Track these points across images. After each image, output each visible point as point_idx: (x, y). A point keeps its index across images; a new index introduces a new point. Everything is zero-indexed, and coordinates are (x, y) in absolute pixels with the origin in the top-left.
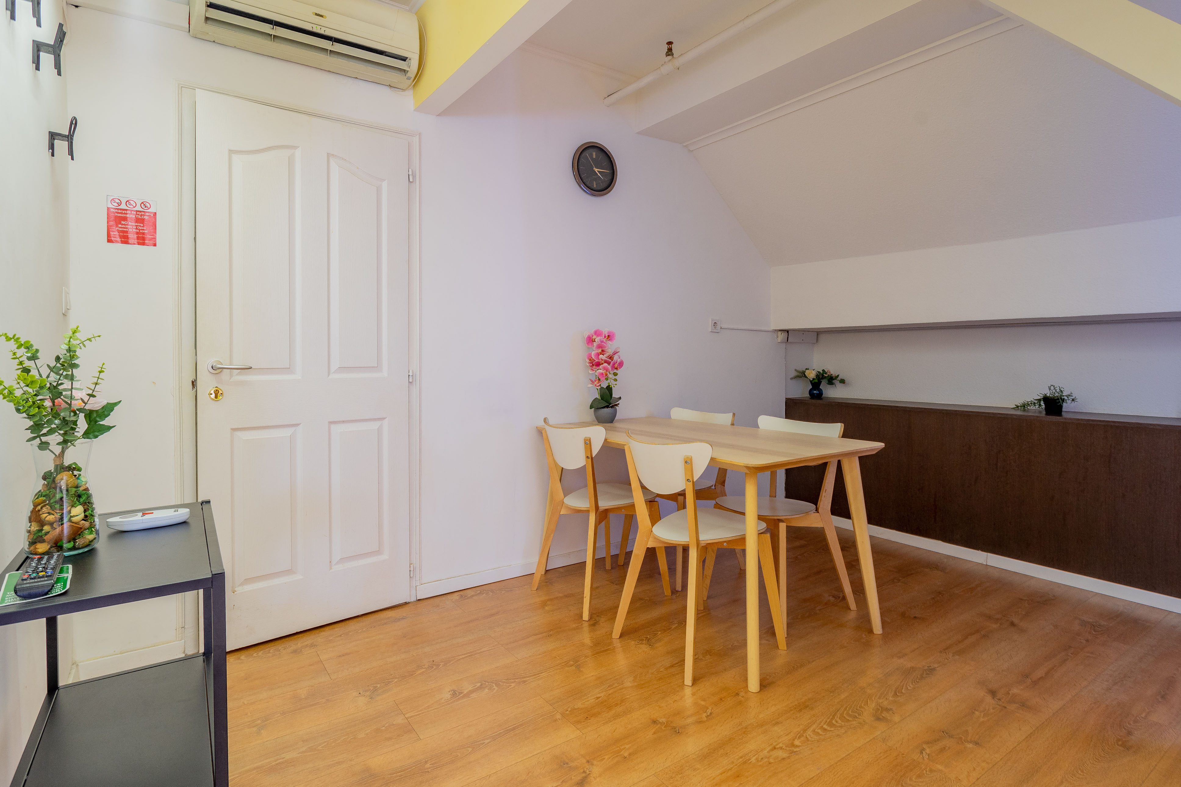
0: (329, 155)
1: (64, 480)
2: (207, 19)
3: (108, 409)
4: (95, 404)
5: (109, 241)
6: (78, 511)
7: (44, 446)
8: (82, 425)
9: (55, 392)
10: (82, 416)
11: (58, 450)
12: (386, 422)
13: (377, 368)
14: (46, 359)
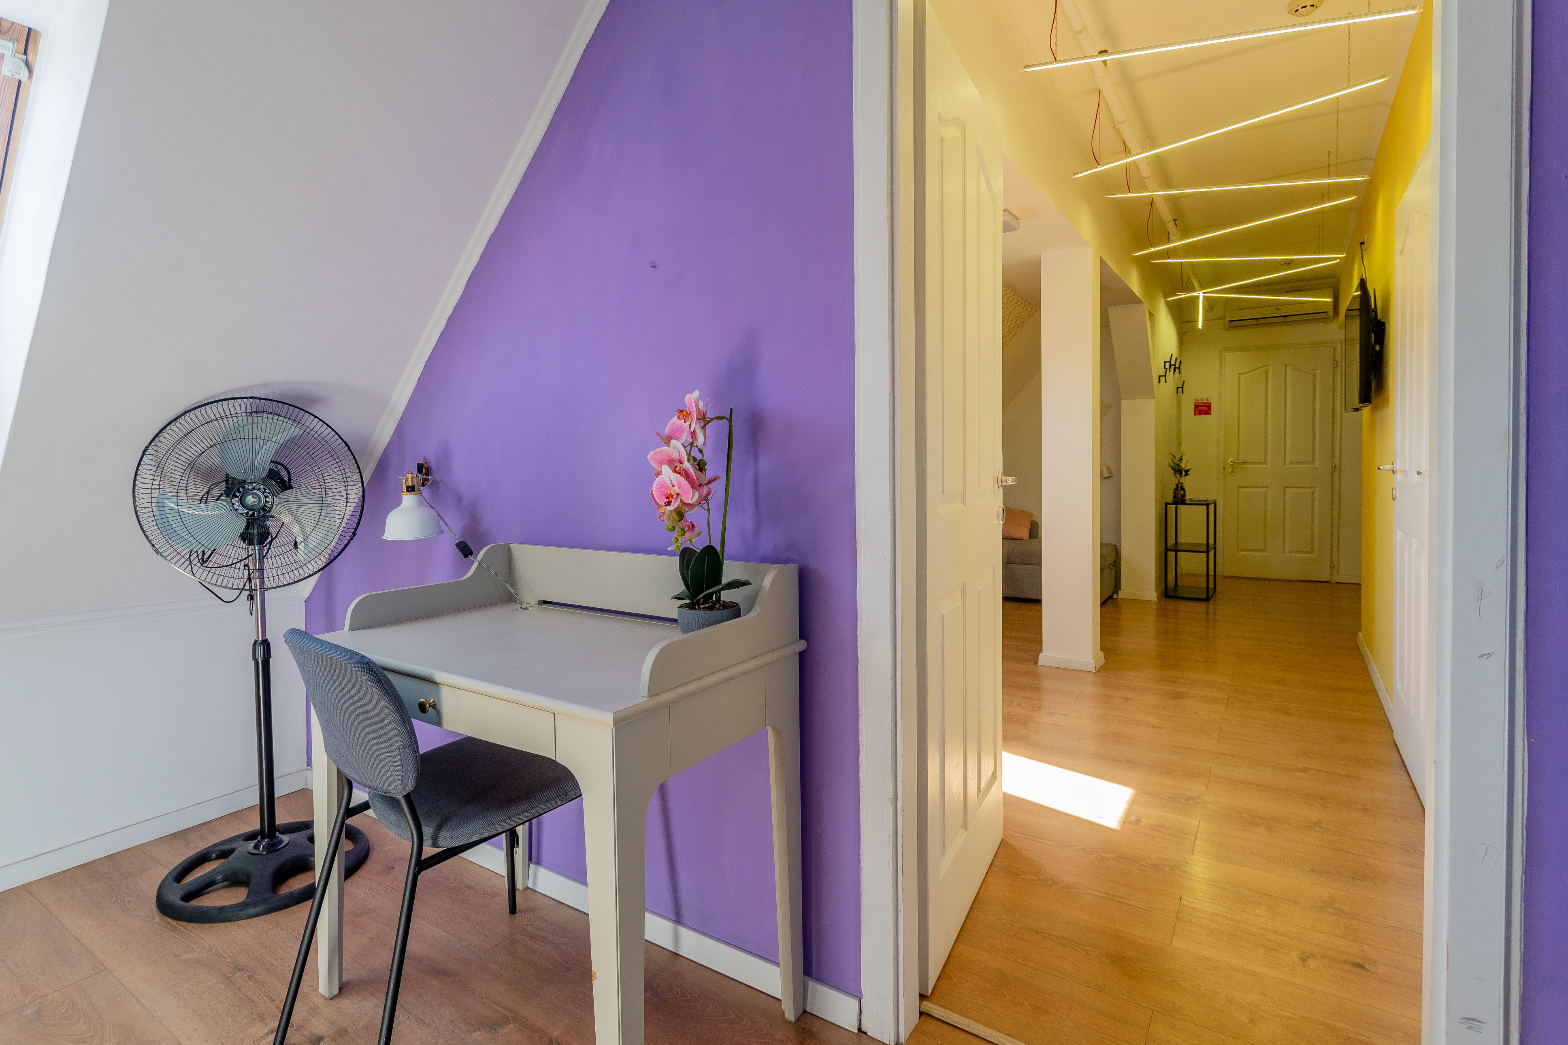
0: (1286, 365)
1: (1180, 485)
2: (1230, 327)
3: (1189, 470)
4: (1187, 469)
5: (1195, 415)
6: (1182, 492)
7: (1176, 477)
8: (1184, 474)
9: (1179, 466)
10: (1184, 471)
11: (1178, 478)
12: (1317, 490)
13: (1313, 462)
14: (1177, 458)
